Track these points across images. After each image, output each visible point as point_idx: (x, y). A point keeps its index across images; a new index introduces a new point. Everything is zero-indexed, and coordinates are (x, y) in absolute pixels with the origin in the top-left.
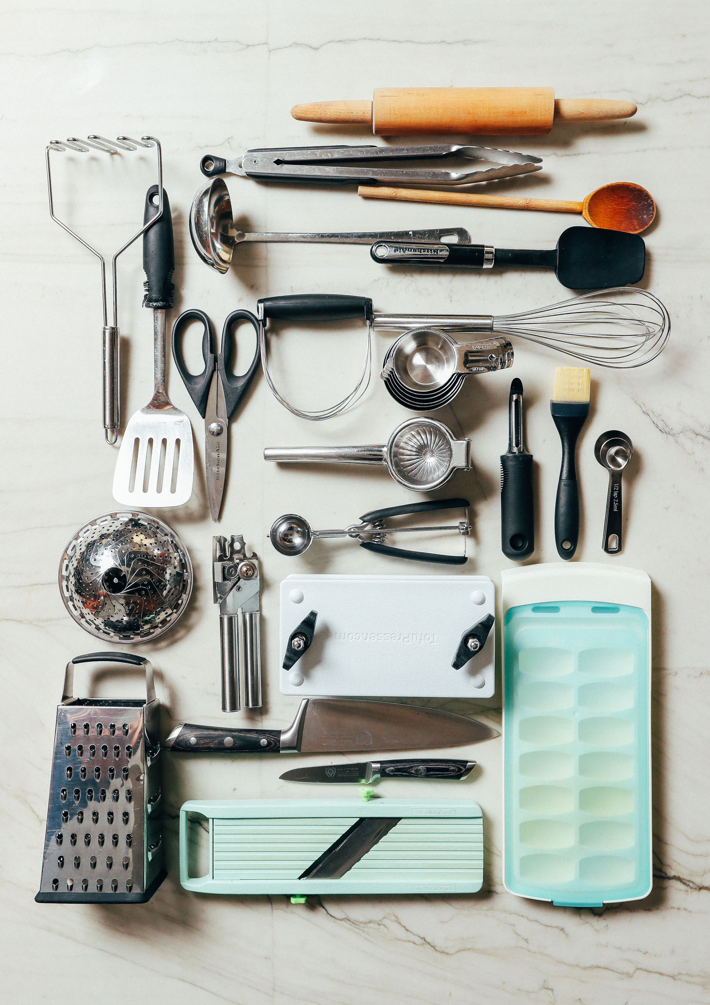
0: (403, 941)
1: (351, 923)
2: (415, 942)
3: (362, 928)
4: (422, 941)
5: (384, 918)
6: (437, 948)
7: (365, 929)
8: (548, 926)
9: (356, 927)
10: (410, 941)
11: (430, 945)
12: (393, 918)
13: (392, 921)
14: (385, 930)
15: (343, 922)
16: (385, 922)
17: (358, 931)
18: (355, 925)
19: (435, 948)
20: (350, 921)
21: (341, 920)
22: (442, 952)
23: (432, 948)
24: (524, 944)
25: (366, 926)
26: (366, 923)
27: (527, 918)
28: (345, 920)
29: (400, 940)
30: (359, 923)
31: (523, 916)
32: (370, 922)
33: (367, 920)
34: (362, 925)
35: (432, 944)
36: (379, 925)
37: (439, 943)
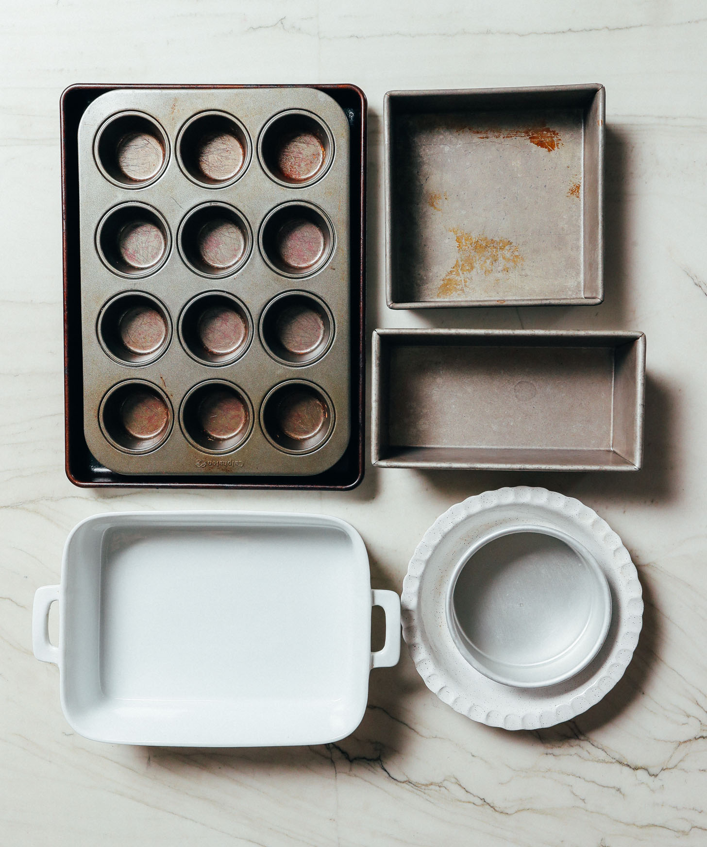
0: (464, 802)
1: (413, 786)
2: (475, 803)
3: (422, 790)
4: (480, 802)
5: (444, 780)
6: (496, 809)
7: (426, 791)
8: (604, 787)
9: (417, 790)
10: (469, 802)
11: (490, 805)
12: (453, 780)
13: (452, 783)
14: (446, 791)
15: (404, 785)
16: (446, 784)
17: (418, 792)
18: (416, 788)
19: (494, 809)
20: (411, 783)
21: (403, 782)
22: (502, 812)
23: (492, 809)
24: (582, 804)
25: (426, 788)
26: (426, 785)
27: (584, 779)
28: (407, 782)
29: (460, 801)
30: (420, 785)
31: (580, 777)
32: (431, 784)
33: (428, 783)
34: (423, 787)
35: (492, 805)
36: (440, 787)
37: (498, 804)
